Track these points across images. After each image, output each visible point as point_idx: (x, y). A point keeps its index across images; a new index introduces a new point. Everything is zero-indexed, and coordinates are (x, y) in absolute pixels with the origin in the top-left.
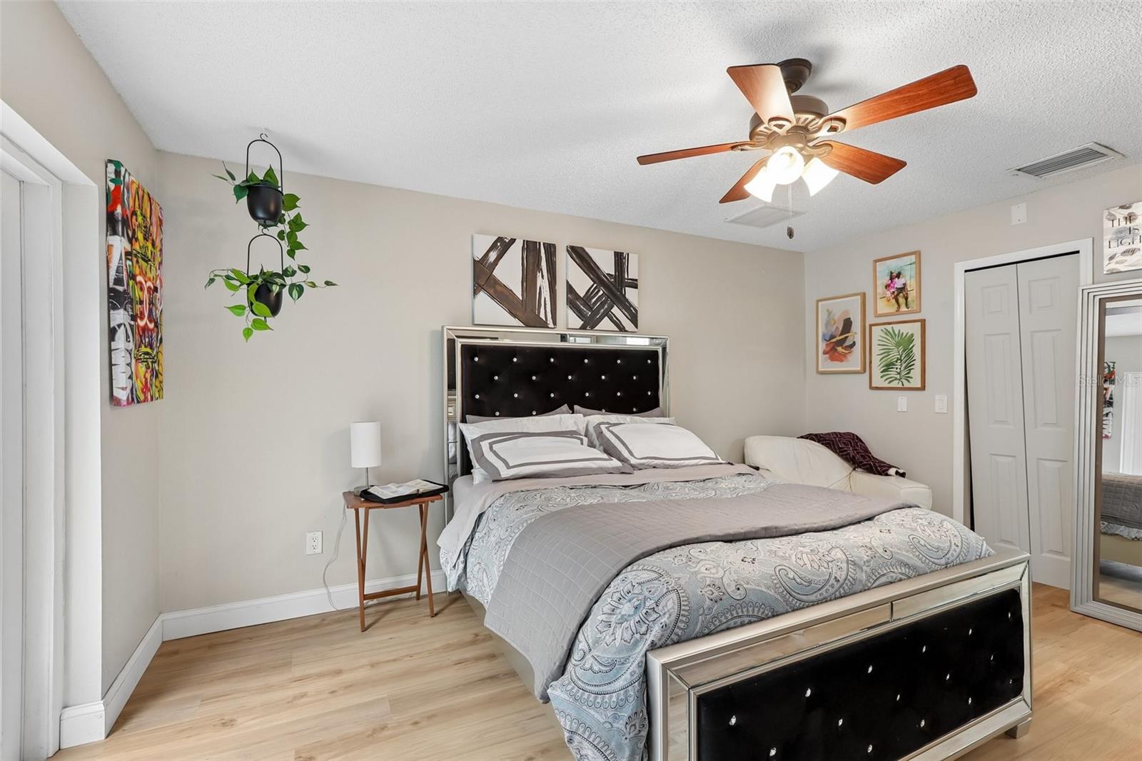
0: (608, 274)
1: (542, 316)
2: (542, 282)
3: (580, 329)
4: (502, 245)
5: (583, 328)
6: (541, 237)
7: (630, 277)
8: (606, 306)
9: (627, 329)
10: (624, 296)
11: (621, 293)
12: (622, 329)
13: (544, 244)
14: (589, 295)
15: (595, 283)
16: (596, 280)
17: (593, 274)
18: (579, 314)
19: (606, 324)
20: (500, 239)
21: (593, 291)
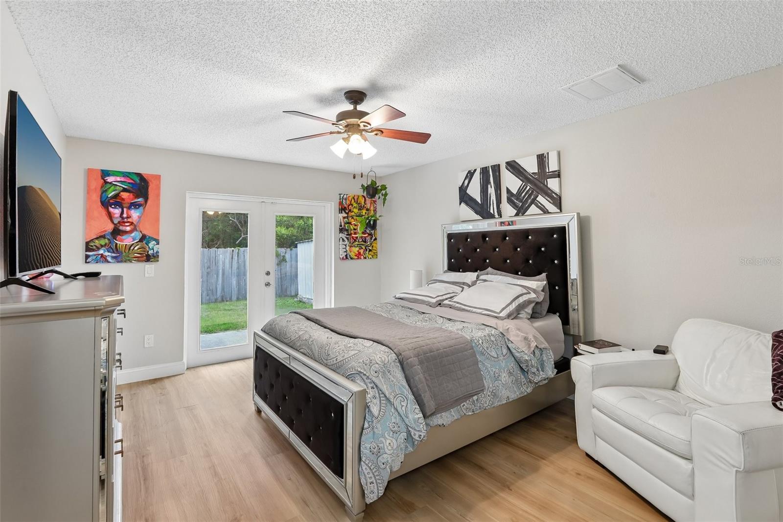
0: (532, 173)
1: (492, 211)
2: (491, 191)
3: (515, 216)
4: (470, 175)
5: (517, 215)
6: (489, 163)
7: (550, 171)
8: (532, 197)
9: (550, 211)
10: (547, 186)
11: (544, 184)
12: (545, 211)
13: (491, 166)
14: (520, 191)
15: (523, 182)
16: (525, 180)
17: (522, 177)
18: (514, 206)
19: (533, 209)
20: (469, 172)
21: (522, 189)
